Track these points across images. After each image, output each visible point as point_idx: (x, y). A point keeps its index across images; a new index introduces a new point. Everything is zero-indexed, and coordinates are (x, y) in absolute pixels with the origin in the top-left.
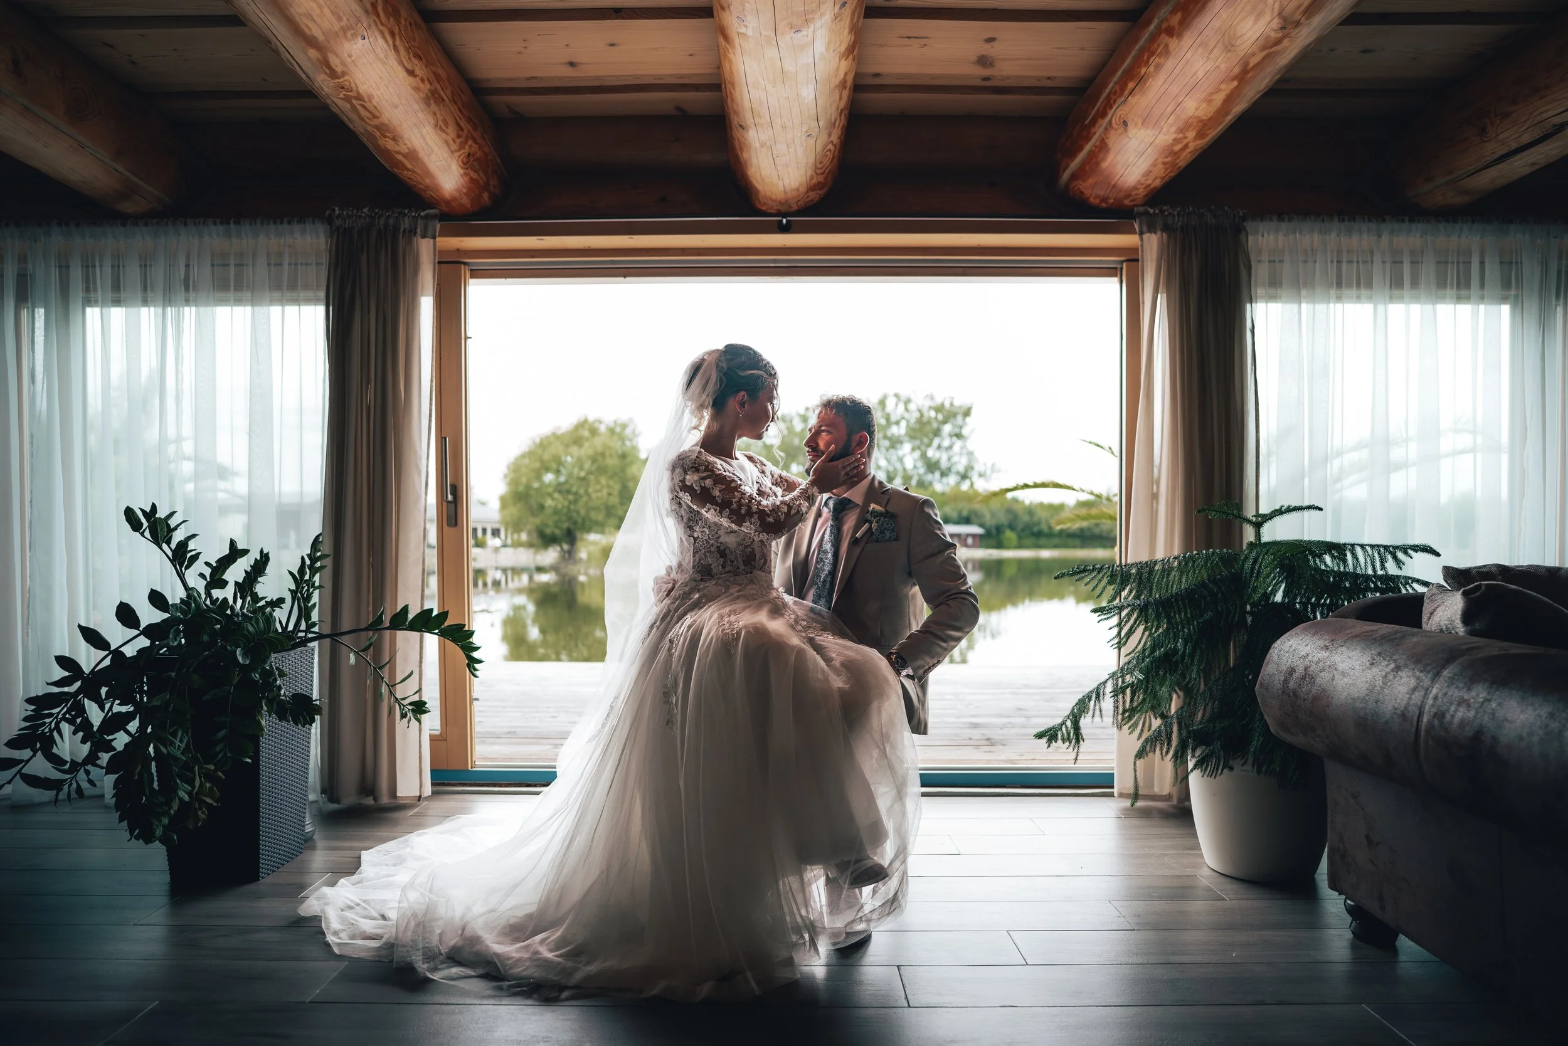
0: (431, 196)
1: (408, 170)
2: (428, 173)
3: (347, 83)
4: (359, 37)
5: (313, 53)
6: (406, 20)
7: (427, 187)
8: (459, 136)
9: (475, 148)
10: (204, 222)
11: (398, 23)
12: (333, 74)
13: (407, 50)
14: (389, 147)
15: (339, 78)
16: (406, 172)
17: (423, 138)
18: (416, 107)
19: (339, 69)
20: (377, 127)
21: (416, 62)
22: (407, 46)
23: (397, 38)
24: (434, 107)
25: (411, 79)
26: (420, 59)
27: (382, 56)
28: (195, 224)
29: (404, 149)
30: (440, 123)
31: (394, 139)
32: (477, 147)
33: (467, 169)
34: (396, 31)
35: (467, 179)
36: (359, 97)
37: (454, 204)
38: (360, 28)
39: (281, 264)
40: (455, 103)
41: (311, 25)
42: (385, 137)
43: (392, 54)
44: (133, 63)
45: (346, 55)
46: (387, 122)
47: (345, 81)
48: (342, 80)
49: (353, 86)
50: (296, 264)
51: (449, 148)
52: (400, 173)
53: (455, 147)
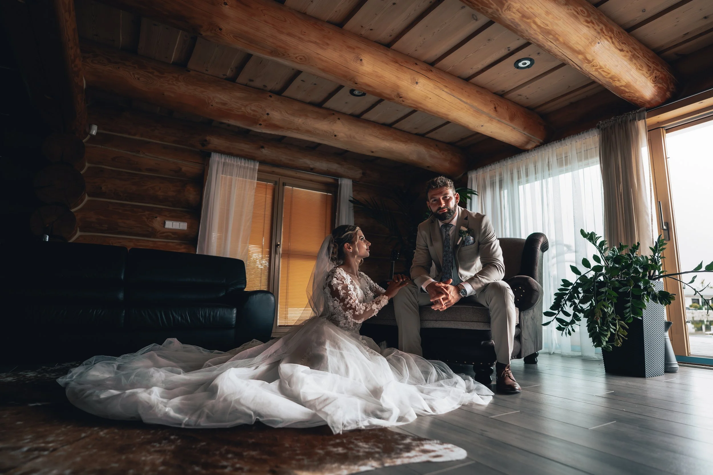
0: (640, 101)
1: (627, 92)
2: (636, 91)
3: (595, 63)
4: (597, 43)
5: (580, 57)
6: (616, 31)
7: (638, 98)
8: (649, 70)
9: (658, 73)
10: (553, 143)
11: (613, 33)
12: (589, 62)
13: (618, 42)
14: (617, 85)
15: (591, 63)
16: (627, 94)
17: (632, 76)
18: (626, 63)
19: (591, 59)
20: (611, 78)
21: (623, 45)
22: (619, 41)
23: (613, 39)
24: (634, 61)
25: (622, 53)
26: (625, 44)
27: (607, 47)
28: (550, 144)
29: (623, 83)
30: (639, 67)
31: (619, 81)
32: (659, 73)
33: (656, 83)
34: (612, 36)
35: (656, 88)
36: (601, 68)
37: (652, 102)
38: (597, 39)
39: (581, 152)
40: (645, 57)
41: (578, 46)
42: (614, 81)
43: (612, 46)
44: (527, 98)
45: (593, 52)
46: (614, 74)
47: (594, 63)
48: (593, 63)
49: (597, 63)
50: (587, 150)
51: (645, 77)
52: (624, 96)
53: (648, 75)
